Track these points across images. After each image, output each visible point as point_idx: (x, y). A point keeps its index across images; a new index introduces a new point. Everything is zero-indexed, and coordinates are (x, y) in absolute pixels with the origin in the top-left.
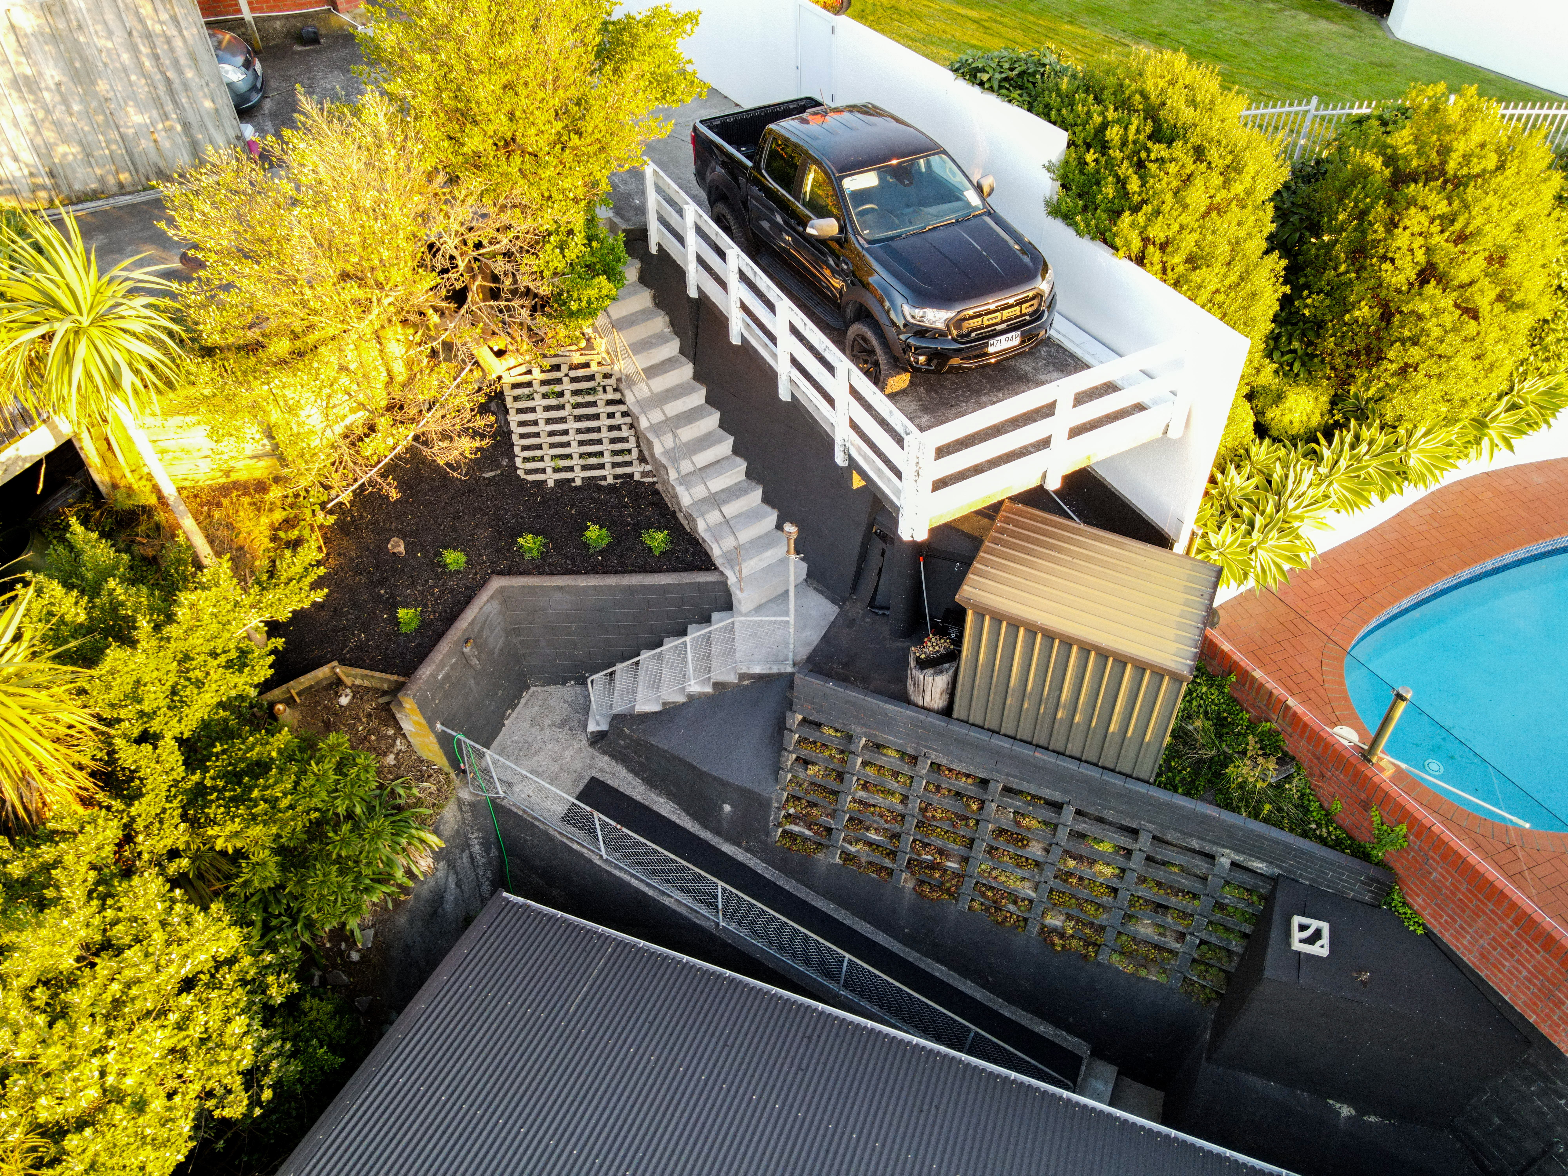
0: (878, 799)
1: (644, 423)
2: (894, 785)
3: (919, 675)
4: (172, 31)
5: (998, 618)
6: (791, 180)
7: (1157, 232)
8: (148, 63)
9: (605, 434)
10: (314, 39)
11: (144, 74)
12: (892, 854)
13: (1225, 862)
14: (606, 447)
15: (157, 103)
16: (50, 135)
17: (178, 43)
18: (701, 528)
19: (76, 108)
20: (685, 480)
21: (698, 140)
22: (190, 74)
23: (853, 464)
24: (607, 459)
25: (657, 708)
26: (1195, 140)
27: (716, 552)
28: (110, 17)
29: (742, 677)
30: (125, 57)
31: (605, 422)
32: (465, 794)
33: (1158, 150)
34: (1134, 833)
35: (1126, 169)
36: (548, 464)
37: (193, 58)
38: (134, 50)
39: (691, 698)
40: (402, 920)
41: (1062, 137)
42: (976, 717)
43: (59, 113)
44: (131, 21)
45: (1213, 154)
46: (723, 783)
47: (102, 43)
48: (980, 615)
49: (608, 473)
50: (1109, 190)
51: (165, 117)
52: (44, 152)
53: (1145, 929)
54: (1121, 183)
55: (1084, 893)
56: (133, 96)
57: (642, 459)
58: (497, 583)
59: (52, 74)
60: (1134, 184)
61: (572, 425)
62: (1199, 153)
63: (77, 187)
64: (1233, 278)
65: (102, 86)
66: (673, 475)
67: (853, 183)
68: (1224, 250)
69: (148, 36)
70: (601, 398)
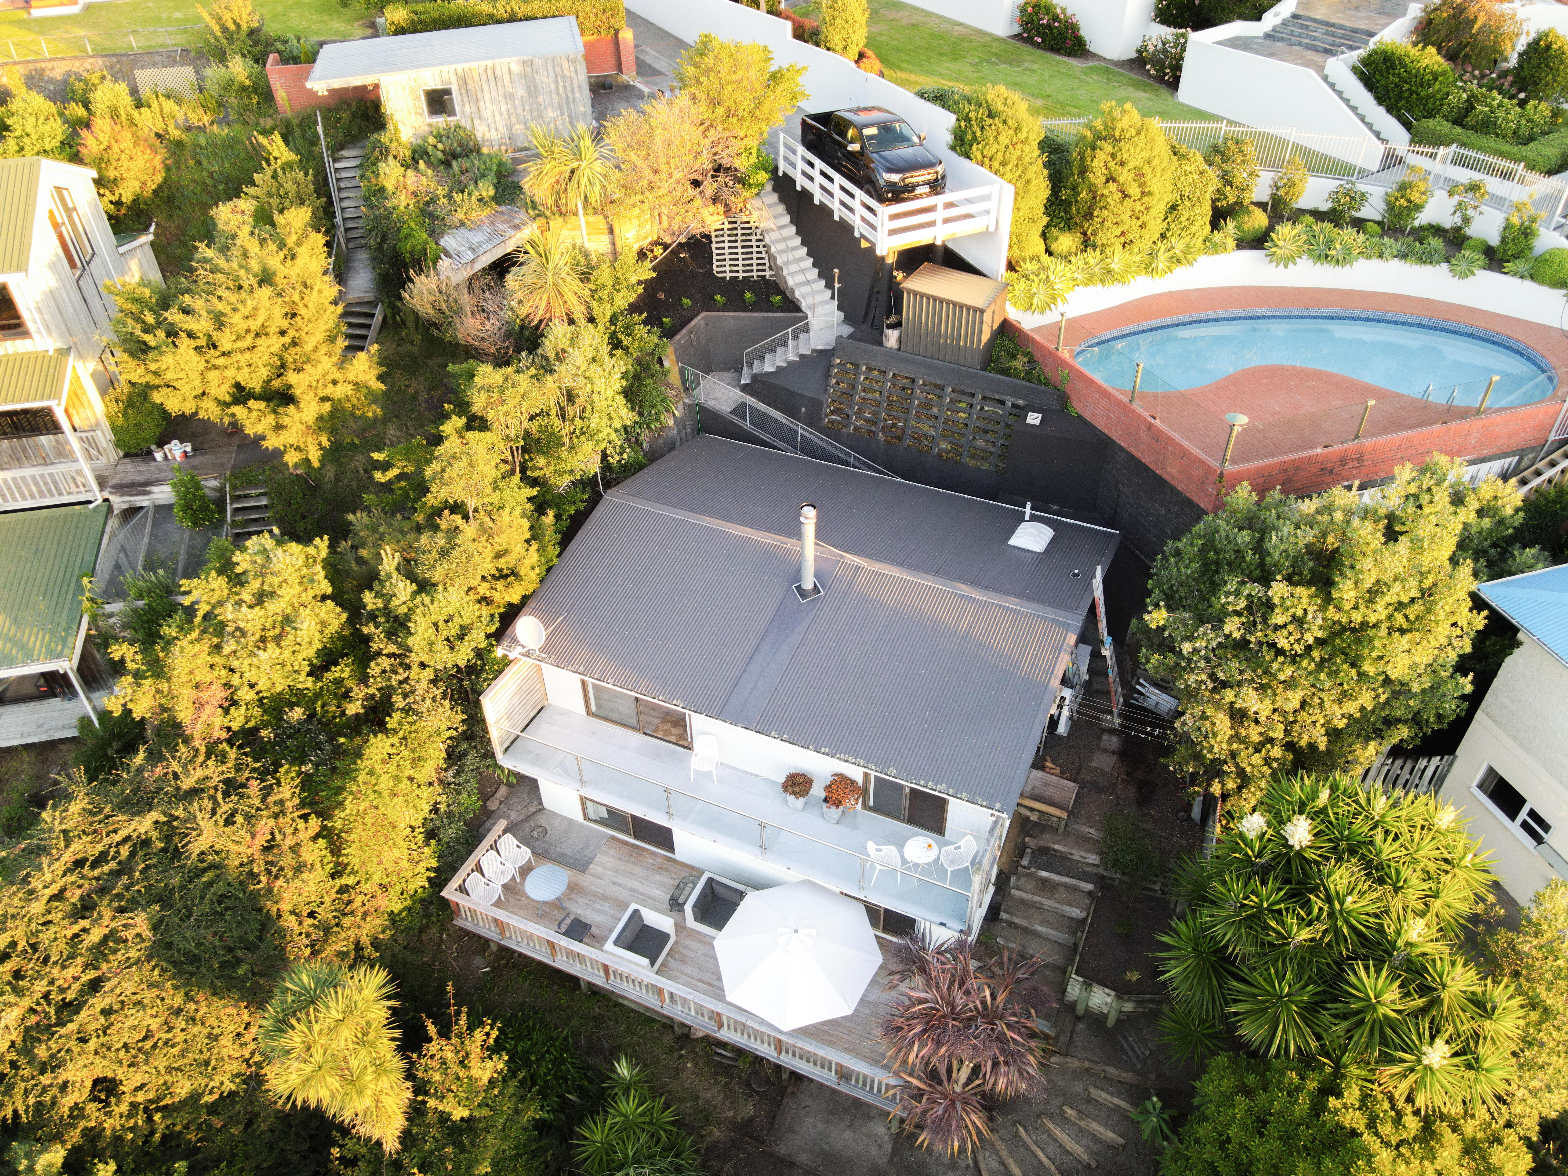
0: (870, 396)
1: (773, 250)
2: (876, 387)
3: (887, 331)
4: (573, 75)
5: (916, 294)
6: (843, 134)
7: (988, 152)
8: (561, 90)
9: (755, 256)
10: (611, 87)
11: (558, 94)
12: (875, 423)
13: (1009, 403)
14: (755, 262)
15: (560, 107)
16: (514, 120)
17: (575, 81)
18: (797, 294)
19: (527, 107)
20: (791, 274)
21: (804, 123)
22: (577, 95)
23: (862, 236)
24: (755, 268)
25: (773, 370)
26: (1003, 117)
27: (804, 305)
28: (550, 69)
29: (813, 351)
30: (553, 86)
31: (755, 250)
32: (687, 401)
33: (989, 121)
34: (973, 395)
35: (977, 129)
36: (728, 269)
37: (580, 87)
38: (557, 83)
39: (789, 363)
40: (661, 442)
41: (953, 117)
42: (910, 349)
43: (519, 110)
44: (558, 70)
45: (1009, 122)
46: (802, 396)
47: (545, 80)
48: (909, 294)
49: (754, 274)
50: (970, 137)
51: (562, 114)
52: (510, 128)
53: (980, 443)
54: (974, 133)
55: (954, 429)
56: (551, 104)
57: (771, 268)
58: (704, 314)
59: (521, 92)
60: (978, 134)
61: (740, 250)
62: (1005, 122)
63: (519, 144)
64: (1019, 173)
65: (540, 99)
66: (785, 272)
67: (867, 132)
68: (1014, 161)
69: (563, 77)
70: (754, 238)
